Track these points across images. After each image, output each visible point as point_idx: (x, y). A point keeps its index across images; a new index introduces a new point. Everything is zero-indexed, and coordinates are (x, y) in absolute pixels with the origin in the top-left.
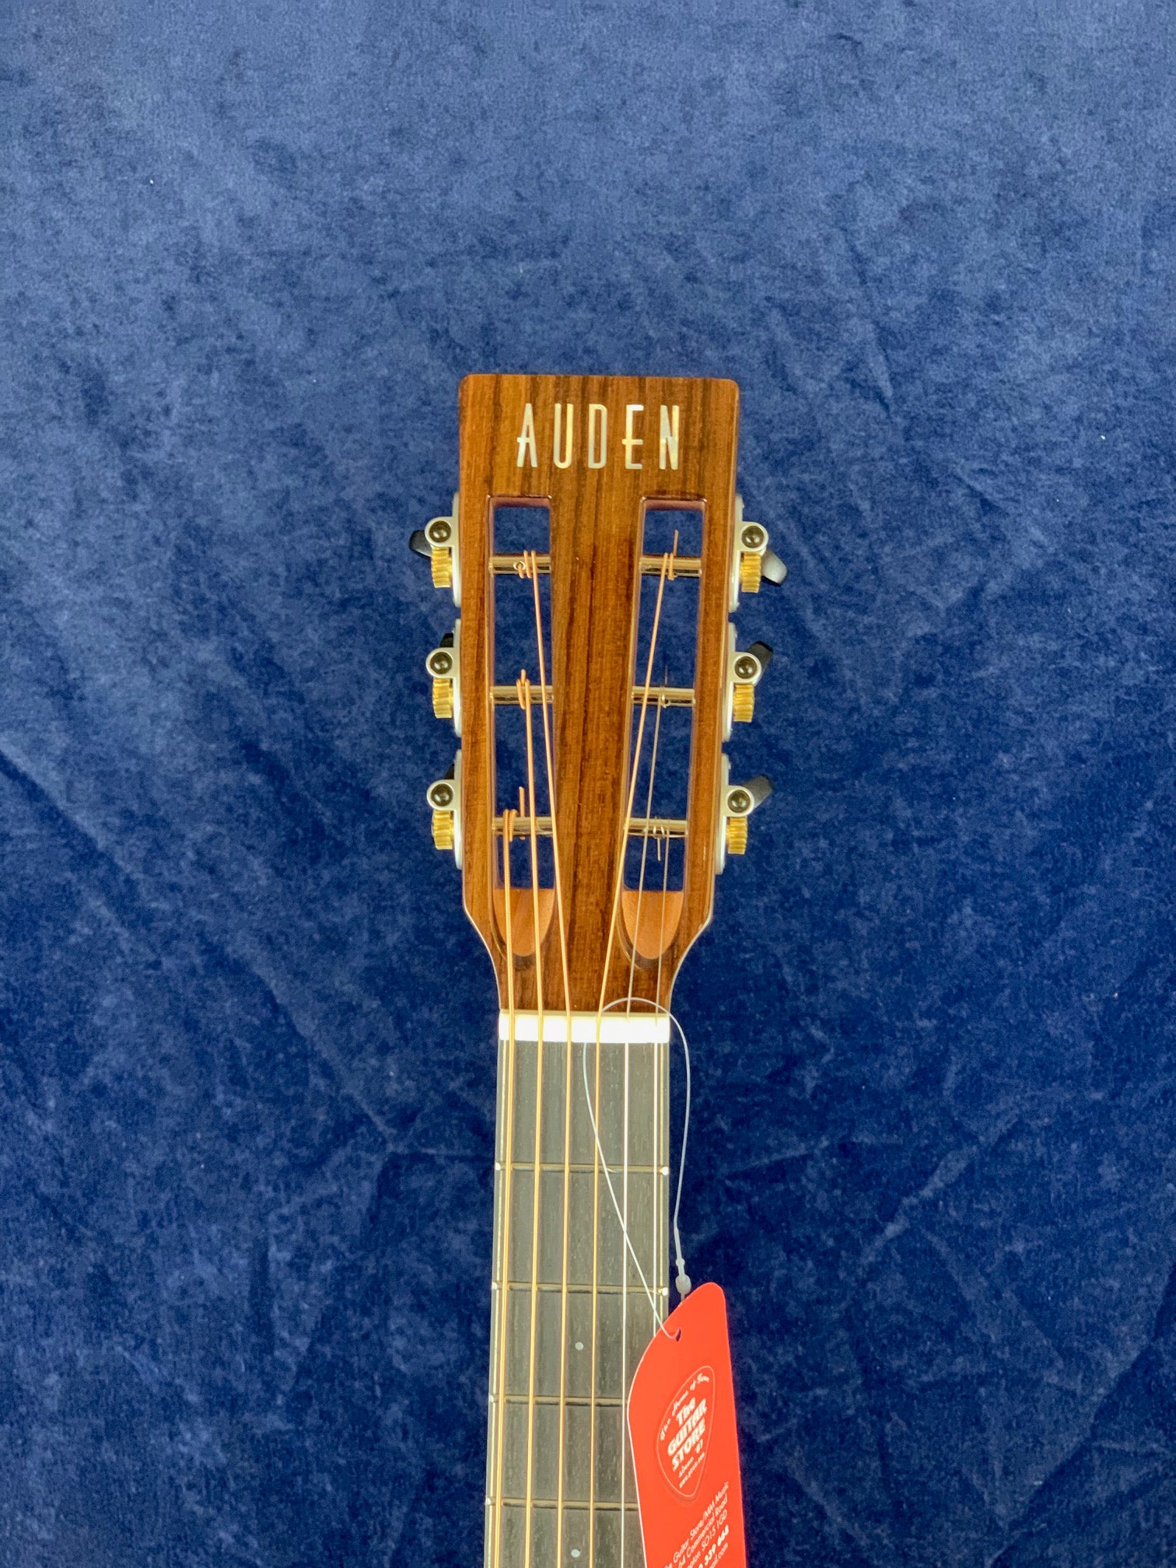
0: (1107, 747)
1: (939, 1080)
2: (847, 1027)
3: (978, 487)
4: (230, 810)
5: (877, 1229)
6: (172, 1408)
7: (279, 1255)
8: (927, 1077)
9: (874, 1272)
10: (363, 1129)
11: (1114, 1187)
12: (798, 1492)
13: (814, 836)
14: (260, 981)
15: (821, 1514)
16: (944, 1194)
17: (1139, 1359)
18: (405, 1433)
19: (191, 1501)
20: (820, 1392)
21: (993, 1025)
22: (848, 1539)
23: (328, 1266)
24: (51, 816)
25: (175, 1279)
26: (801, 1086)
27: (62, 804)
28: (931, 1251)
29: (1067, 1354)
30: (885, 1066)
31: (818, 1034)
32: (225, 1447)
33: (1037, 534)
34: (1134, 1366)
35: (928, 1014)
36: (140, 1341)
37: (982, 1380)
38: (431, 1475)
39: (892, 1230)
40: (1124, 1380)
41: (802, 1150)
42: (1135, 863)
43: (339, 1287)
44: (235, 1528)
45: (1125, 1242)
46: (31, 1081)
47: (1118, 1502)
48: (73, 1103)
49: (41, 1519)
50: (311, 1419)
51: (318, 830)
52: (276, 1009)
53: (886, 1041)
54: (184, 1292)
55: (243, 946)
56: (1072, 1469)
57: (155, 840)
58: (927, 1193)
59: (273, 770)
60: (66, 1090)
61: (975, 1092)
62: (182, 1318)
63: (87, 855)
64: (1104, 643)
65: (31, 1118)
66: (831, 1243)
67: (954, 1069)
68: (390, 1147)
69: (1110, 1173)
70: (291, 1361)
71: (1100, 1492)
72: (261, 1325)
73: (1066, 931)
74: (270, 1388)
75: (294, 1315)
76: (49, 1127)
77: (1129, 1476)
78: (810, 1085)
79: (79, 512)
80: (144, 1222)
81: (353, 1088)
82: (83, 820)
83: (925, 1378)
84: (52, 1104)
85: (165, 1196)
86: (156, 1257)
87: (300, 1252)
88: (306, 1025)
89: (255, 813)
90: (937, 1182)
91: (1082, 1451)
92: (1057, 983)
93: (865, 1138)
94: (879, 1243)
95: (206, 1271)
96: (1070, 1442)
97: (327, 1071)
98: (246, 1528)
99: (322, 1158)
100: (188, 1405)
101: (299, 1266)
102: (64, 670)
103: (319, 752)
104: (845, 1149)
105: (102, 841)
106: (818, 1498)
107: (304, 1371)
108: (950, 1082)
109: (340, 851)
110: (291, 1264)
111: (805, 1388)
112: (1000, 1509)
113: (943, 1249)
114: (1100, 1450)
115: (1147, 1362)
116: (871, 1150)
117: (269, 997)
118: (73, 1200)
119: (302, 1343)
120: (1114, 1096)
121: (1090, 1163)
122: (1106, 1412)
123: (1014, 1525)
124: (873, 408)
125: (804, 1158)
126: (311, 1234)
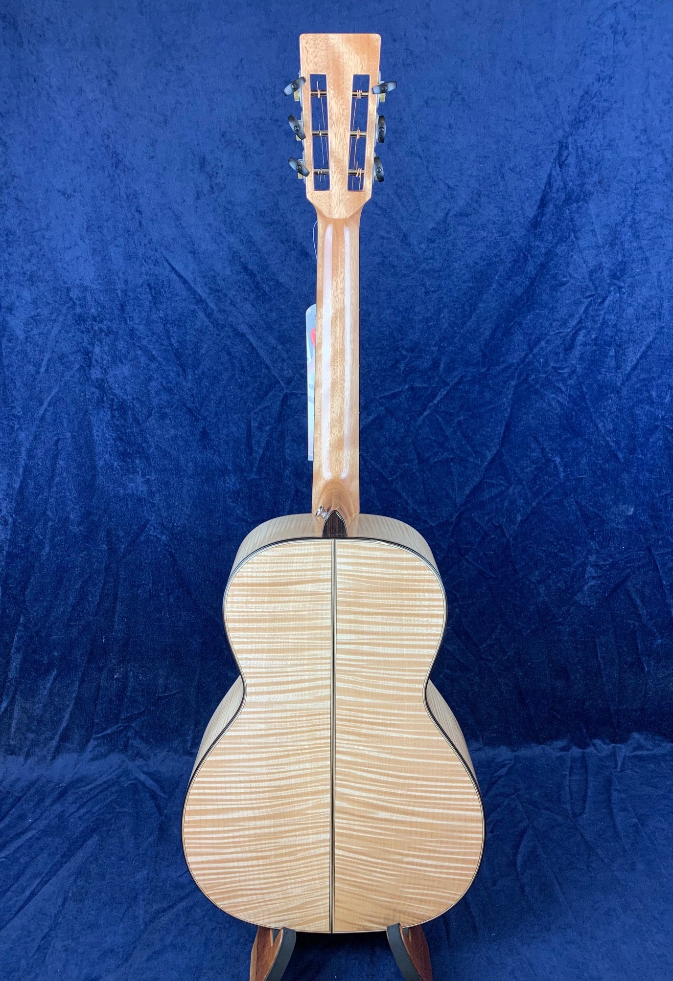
0: (484, 260)
1: (438, 367)
2: (412, 350)
3: (447, 182)
4: (240, 287)
5: (421, 414)
6: (224, 472)
7: (254, 424)
8: (435, 365)
9: (420, 427)
10: (277, 385)
11: (488, 399)
12: (400, 496)
13: (403, 291)
14: (249, 340)
15: (407, 503)
16: (439, 402)
17: (497, 453)
18: (290, 479)
19: (229, 502)
20: (406, 464)
21: (453, 349)
22: (415, 510)
23: (268, 428)
24: (190, 289)
25: (225, 431)
26: (400, 370)
27: (193, 285)
28: (437, 420)
29: (476, 452)
30: (423, 362)
31: (404, 352)
32: (240, 483)
33: (464, 196)
34: (496, 455)
35: (435, 345)
36: (215, 451)
37: (452, 460)
38: (297, 491)
39: (426, 413)
40: (493, 461)
41: (400, 389)
42: (493, 296)
43: (271, 434)
44: (242, 509)
45: (491, 417)
46: (184, 370)
47: (492, 499)
48: (196, 377)
49: (187, 507)
50: (263, 475)
51: (265, 293)
52: (253, 348)
53: (424, 355)
54: (227, 435)
55: (243, 328)
56: (478, 489)
57: (219, 297)
58: (435, 402)
59: (252, 274)
60: (194, 373)
61: (449, 370)
62: (227, 443)
63: (200, 301)
64: (483, 227)
65: (184, 383)
66: (408, 418)
67: (442, 363)
68: (285, 391)
69: (488, 395)
70: (258, 457)
71: (486, 495)
72: (249, 446)
73: (474, 318)
74: (252, 465)
75: (259, 442)
76: (190, 385)
77: (495, 491)
78: (402, 369)
79: (198, 198)
80: (216, 414)
81: (275, 372)
82: (199, 291)
83: (436, 460)
84: (190, 377)
85: (222, 406)
86: (220, 425)
87: (260, 423)
88: (262, 353)
89: (247, 288)
90: (438, 398)
91: (480, 483)
92: (471, 335)
93: (417, 385)
94: (422, 418)
95: (234, 429)
96: (477, 479)
97: (267, 367)
98: (245, 509)
99: (266, 393)
100: (229, 470)
101: (260, 428)
102: (193, 245)
103: (265, 268)
104: (412, 388)
105: (204, 296)
106: (406, 498)
107: (261, 460)
108: (442, 366)
109: (270, 300)
110: (257, 427)
111: (402, 463)
112: (458, 500)
113: (440, 419)
114: (486, 482)
115: (499, 454)
116: (420, 388)
117: (251, 344)
118: (196, 407)
119: (261, 451)
120: (488, 370)
121: (481, 392)
122: (488, 469)
123: (462, 505)
124: (417, 160)
125: (400, 392)
126: (263, 417)
